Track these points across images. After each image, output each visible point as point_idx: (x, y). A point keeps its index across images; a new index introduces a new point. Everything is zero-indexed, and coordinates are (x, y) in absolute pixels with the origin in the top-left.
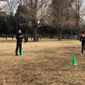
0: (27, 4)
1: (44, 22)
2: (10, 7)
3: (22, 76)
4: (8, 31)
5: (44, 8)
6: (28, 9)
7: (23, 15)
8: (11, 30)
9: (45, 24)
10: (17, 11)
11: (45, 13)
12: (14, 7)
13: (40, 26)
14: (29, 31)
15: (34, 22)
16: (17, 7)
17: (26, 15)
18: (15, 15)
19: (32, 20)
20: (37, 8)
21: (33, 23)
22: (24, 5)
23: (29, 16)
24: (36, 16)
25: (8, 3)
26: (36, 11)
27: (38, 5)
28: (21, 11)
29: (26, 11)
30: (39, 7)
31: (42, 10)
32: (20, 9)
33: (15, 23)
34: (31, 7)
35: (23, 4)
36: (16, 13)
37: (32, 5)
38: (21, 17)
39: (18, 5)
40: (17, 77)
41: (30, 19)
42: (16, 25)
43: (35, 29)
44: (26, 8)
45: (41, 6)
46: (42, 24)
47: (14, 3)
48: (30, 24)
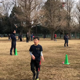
0: (21, 5)
2: (6, 8)
4: (4, 31)
5: (38, 10)
6: (23, 11)
7: (17, 16)
8: (6, 30)
9: (38, 25)
10: (12, 12)
11: (39, 14)
12: (9, 8)
13: (34, 26)
14: (23, 31)
15: (28, 22)
16: (11, 8)
17: (20, 16)
18: (10, 15)
19: (26, 20)
20: (31, 10)
21: (27, 24)
22: (19, 6)
23: (23, 17)
24: (30, 17)
25: (3, 4)
26: (29, 12)
27: (32, 7)
28: (15, 12)
29: (20, 12)
31: (36, 11)
32: (15, 10)
33: (10, 23)
34: (25, 9)
35: (17, 6)
36: (10, 14)
37: (26, 7)
38: (16, 18)
39: (13, 7)
41: (24, 19)
42: (10, 25)
43: (29, 29)
44: (21, 9)
46: (36, 25)
47: (9, 5)
48: (24, 24)
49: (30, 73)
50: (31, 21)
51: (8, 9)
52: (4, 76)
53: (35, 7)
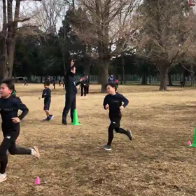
0: (87, 6)
1: (125, 47)
2: (49, 14)
3: (77, 170)
4: (45, 69)
5: (126, 15)
6: (90, 19)
7: (77, 33)
8: (51, 67)
9: (128, 52)
10: (63, 22)
11: (129, 27)
12: (58, 14)
13: (117, 56)
15: (103, 47)
16: (63, 13)
17: (84, 32)
18: (60, 31)
19: (99, 42)
20: (111, 16)
21: (99, 50)
22: (80, 9)
23: (91, 34)
24: (107, 35)
25: (44, 4)
26: (107, 22)
27: (112, 8)
28: (72, 22)
29: (83, 23)
30: (114, 13)
31: (122, 20)
32: (71, 18)
33: (59, 50)
34: (95, 14)
35: (77, 7)
36: (61, 28)
37: (97, 9)
38: (74, 37)
39: (66, 10)
40: (66, 172)
41: (93, 40)
42: (61, 55)
43: (105, 63)
44: (86, 16)
45: (119, 11)
46: (122, 53)
47: (56, 6)
48: (93, 52)
49: (109, 164)
50: (111, 44)
51: (55, 15)
52: (50, 170)
53: (119, 9)
